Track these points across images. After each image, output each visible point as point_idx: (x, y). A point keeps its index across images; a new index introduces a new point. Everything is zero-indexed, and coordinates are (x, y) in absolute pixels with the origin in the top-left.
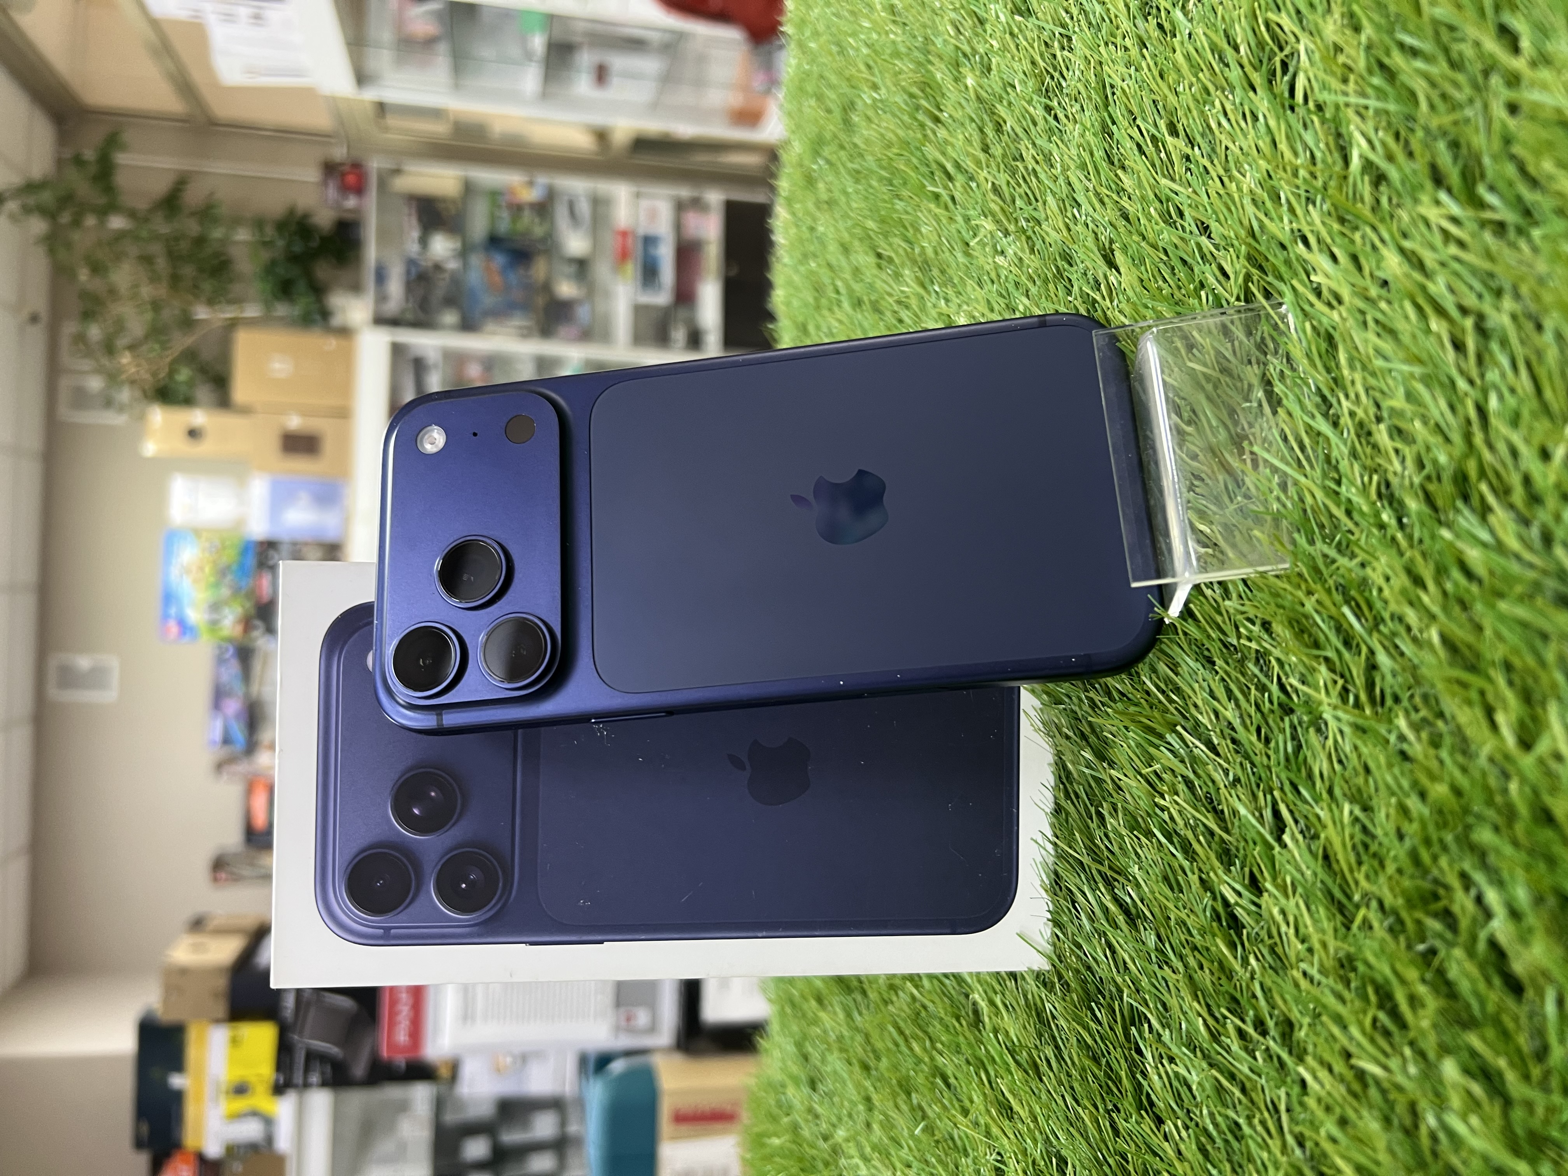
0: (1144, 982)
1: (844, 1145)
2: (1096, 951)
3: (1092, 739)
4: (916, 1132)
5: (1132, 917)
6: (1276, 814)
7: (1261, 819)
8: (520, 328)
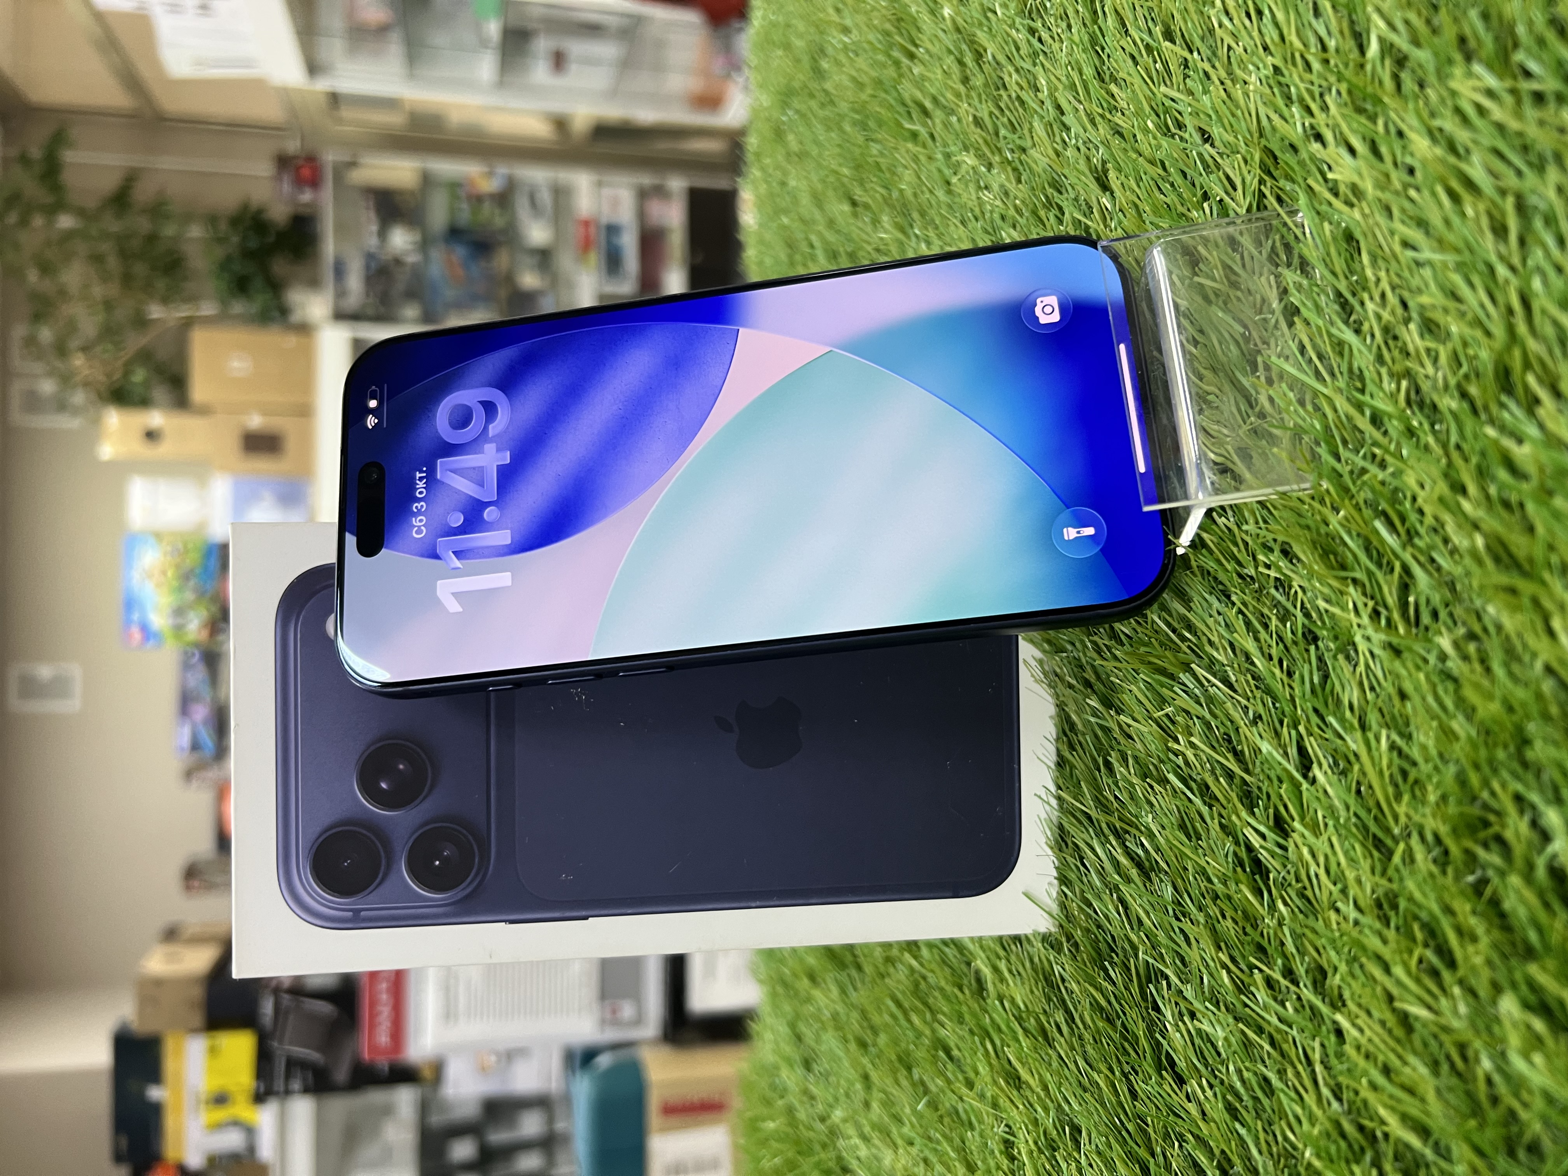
0: (1161, 937)
1: (841, 1125)
2: (1107, 907)
3: (1098, 686)
4: (919, 1107)
5: (1146, 869)
6: (1302, 751)
7: (1285, 753)
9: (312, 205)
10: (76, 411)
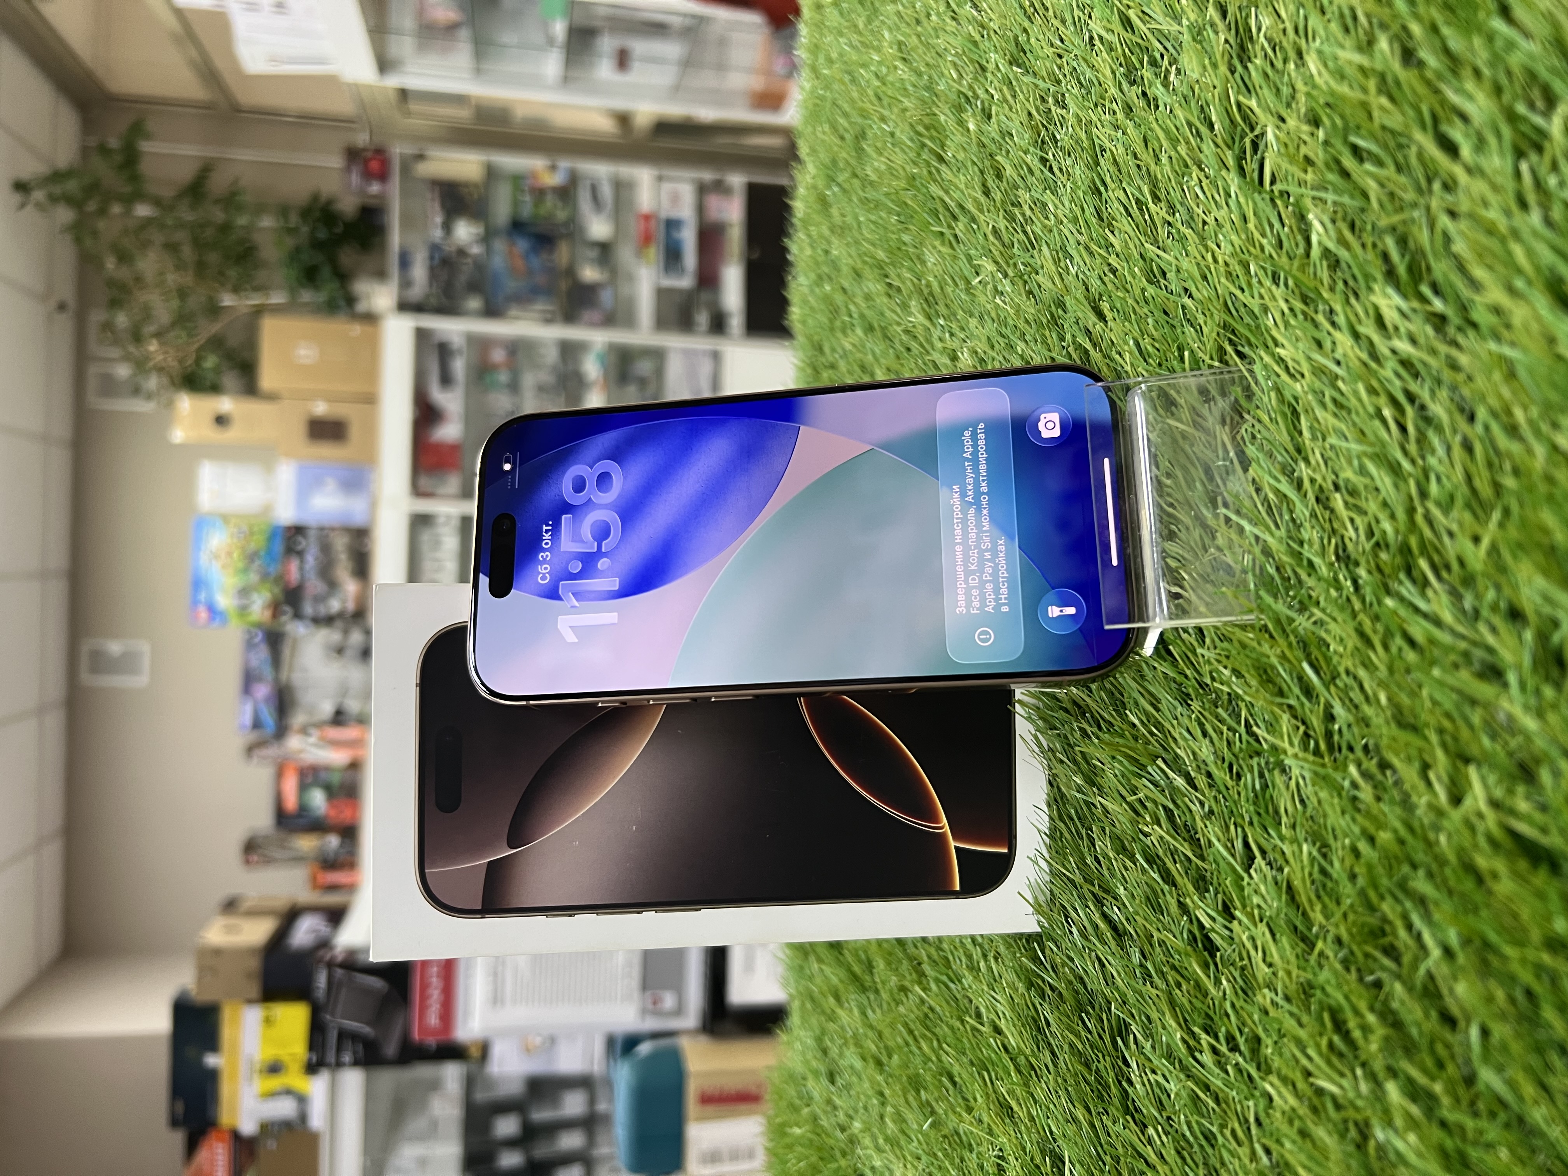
0: (1130, 997)
1: (860, 1136)
2: (1087, 965)
3: (1084, 766)
4: (925, 1127)
5: (1119, 935)
6: (1246, 844)
7: (1231, 850)
8: (544, 311)
9: (381, 197)
10: (149, 397)
